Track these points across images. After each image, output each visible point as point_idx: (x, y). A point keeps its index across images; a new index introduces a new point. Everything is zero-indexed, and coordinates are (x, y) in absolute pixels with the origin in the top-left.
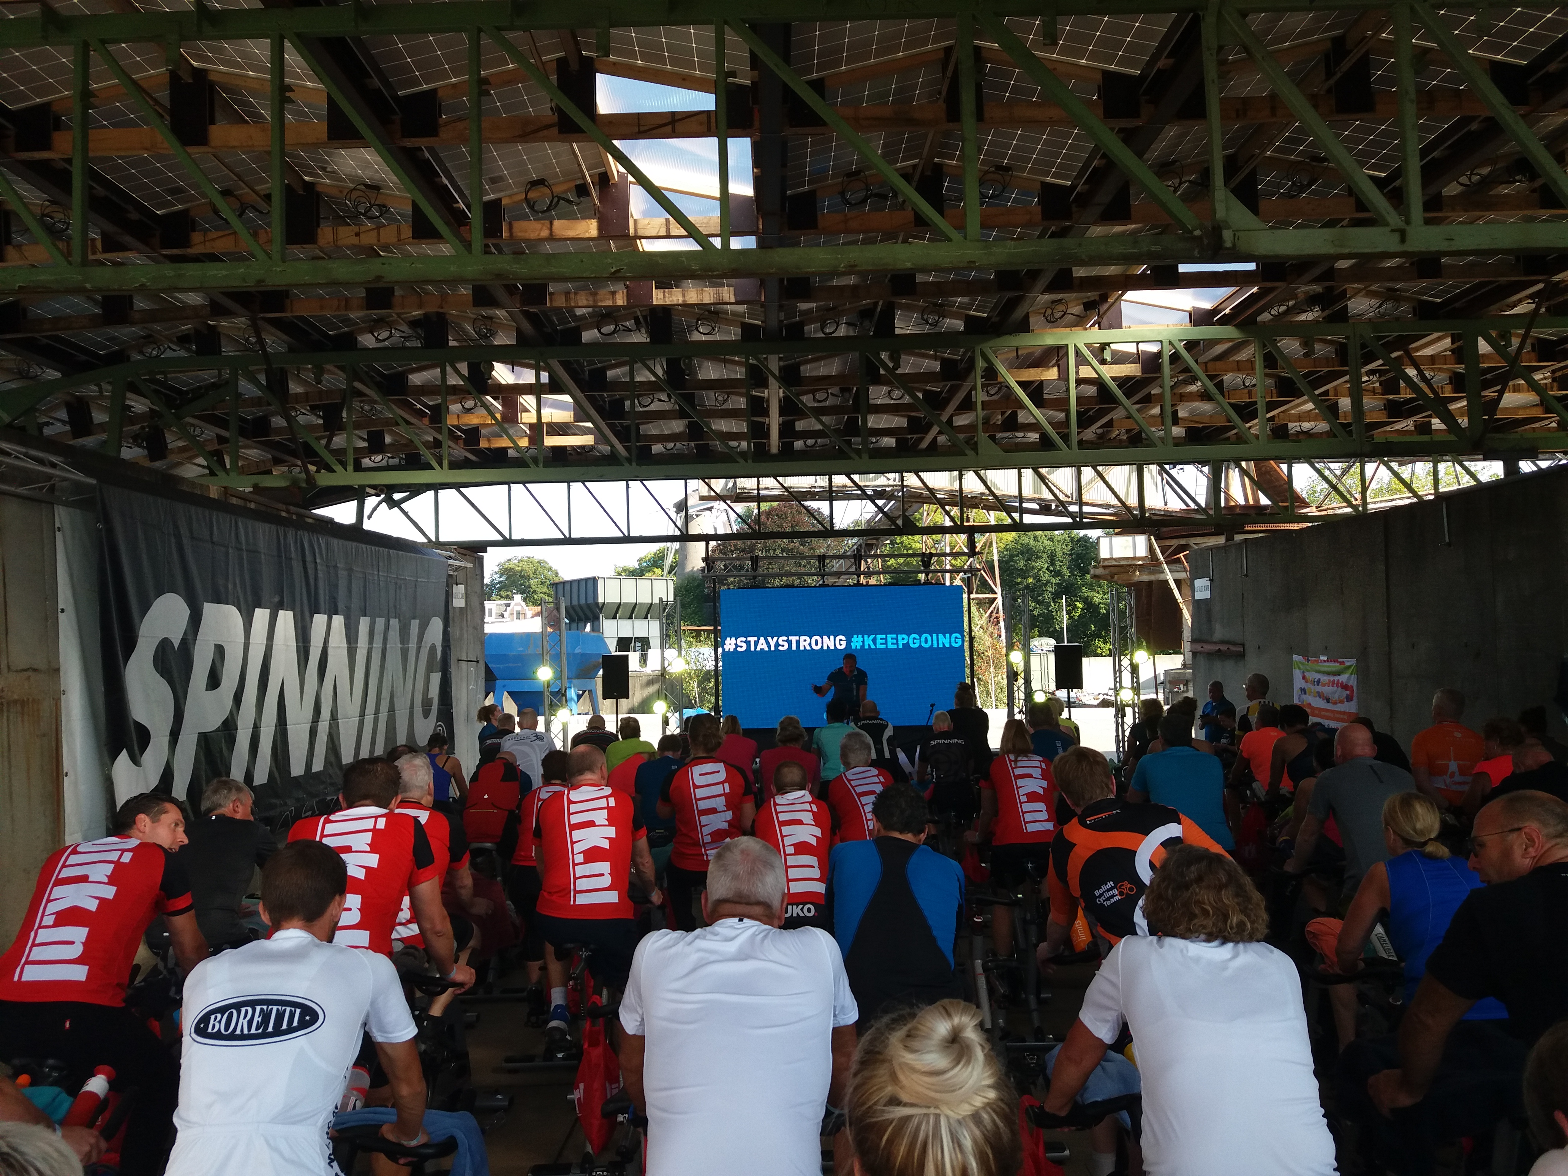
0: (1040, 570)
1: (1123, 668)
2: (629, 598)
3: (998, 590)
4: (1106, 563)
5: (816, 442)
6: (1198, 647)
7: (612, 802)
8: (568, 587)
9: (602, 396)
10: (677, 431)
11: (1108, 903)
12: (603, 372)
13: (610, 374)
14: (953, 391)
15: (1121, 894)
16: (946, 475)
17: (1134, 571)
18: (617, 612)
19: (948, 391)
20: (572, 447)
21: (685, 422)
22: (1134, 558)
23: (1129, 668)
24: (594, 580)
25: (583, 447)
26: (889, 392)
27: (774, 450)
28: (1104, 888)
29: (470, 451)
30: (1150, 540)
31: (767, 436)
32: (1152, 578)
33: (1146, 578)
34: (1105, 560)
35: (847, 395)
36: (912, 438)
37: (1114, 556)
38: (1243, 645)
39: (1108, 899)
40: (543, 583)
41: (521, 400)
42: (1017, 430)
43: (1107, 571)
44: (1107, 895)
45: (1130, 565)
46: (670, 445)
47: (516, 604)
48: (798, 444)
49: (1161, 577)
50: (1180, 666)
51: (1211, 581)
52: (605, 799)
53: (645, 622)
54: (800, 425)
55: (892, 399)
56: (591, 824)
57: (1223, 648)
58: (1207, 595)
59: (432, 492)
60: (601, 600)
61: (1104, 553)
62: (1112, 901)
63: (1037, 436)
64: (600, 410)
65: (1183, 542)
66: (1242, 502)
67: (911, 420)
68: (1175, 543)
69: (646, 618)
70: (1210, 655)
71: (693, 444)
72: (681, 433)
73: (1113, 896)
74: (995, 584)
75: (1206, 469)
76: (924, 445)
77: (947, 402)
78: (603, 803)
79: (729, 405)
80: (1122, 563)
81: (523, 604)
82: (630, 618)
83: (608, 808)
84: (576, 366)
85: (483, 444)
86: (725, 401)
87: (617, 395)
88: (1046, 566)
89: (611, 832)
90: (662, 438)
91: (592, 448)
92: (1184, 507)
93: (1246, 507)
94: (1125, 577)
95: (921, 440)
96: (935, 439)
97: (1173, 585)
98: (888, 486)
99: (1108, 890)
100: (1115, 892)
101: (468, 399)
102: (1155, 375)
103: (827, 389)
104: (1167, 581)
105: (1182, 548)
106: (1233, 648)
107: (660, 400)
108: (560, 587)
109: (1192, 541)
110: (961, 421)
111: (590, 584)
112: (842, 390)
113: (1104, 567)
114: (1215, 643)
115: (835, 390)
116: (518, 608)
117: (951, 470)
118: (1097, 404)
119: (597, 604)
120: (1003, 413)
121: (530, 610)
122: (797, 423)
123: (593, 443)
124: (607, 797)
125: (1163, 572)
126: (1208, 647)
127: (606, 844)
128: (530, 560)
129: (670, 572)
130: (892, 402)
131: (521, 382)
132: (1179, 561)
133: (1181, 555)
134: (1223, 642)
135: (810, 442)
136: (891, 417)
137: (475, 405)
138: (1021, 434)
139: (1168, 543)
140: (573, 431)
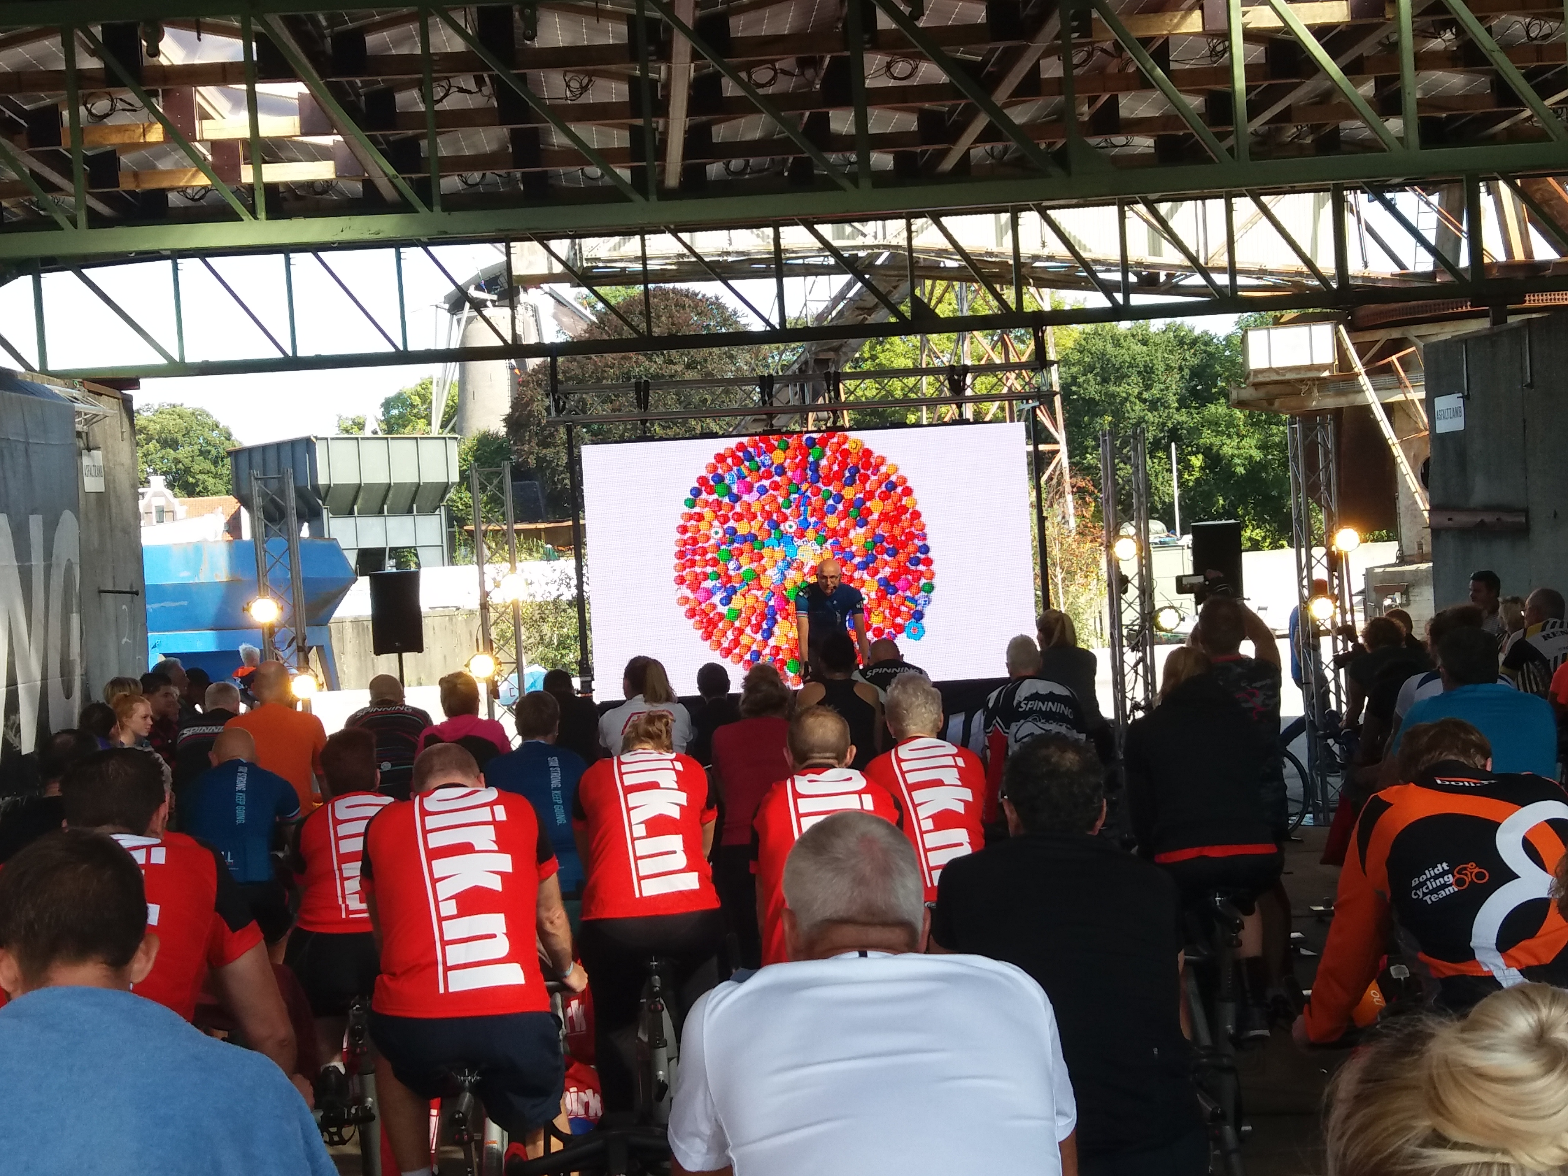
0: (1126, 399)
1: (1314, 562)
2: (375, 475)
3: (1061, 436)
4: (1261, 378)
5: (747, 163)
6: (1443, 520)
7: (501, 813)
8: (257, 458)
9: (352, 84)
10: (488, 149)
11: (1434, 898)
12: (357, 38)
13: (371, 40)
14: (1010, 59)
15: (1459, 882)
16: (988, 220)
17: (1310, 391)
18: (354, 502)
19: (999, 58)
20: (286, 185)
21: (503, 131)
22: (1311, 368)
23: (1324, 561)
24: (308, 444)
25: (310, 185)
26: (889, 66)
27: (672, 180)
28: (1429, 873)
29: (100, 197)
30: (1337, 332)
31: (661, 152)
32: (1342, 402)
33: (1330, 402)
34: (1258, 372)
35: (809, 73)
36: (924, 153)
37: (1274, 366)
38: (1526, 512)
39: (1435, 891)
40: (203, 453)
41: (198, 98)
42: (1117, 132)
43: (1261, 393)
44: (1432, 885)
45: (1302, 381)
46: (475, 176)
47: (156, 495)
48: (714, 169)
49: (1358, 400)
50: (1393, 560)
51: (1466, 398)
52: (488, 808)
53: (408, 520)
54: (720, 133)
55: (895, 78)
56: (466, 848)
57: (1489, 518)
58: (1457, 424)
59: (29, 278)
60: (322, 480)
61: (1257, 360)
62: (1442, 894)
63: (1150, 142)
64: (352, 110)
65: (1395, 334)
66: (1501, 257)
67: (924, 117)
68: (1382, 336)
69: (410, 512)
70: (1465, 533)
71: (518, 174)
72: (493, 154)
73: (1444, 886)
74: (1055, 425)
75: (1435, 199)
76: (948, 164)
77: (996, 80)
78: (484, 814)
79: (590, 98)
80: (1289, 376)
81: (169, 493)
82: (380, 512)
83: (494, 822)
84: (310, 26)
85: (126, 184)
86: (584, 89)
87: (381, 81)
88: (1136, 391)
89: (505, 863)
90: (459, 164)
91: (328, 185)
92: (1397, 270)
93: (1511, 266)
94: (1293, 402)
95: (944, 154)
96: (967, 153)
97: (1380, 414)
98: (864, 247)
99: (1436, 877)
100: (1449, 879)
101: (99, 97)
102: (1376, 21)
103: (772, 62)
104: (1366, 409)
105: (1396, 345)
106: (1508, 518)
107: (461, 90)
108: (244, 461)
109: (1413, 332)
110: (1019, 115)
111: (300, 450)
112: (803, 64)
113: (1256, 385)
114: (1473, 510)
115: (787, 63)
116: (160, 502)
117: (997, 211)
118: (1266, 79)
119: (316, 487)
120: (1092, 101)
121: (182, 504)
122: (714, 129)
123: (333, 176)
124: (491, 804)
125: (1360, 391)
126: (1463, 519)
127: (496, 884)
128: (175, 410)
129: (443, 426)
130: (892, 83)
131: (197, 61)
132: (1389, 369)
133: (1394, 358)
134: (1488, 508)
135: (736, 164)
136: (888, 113)
137: (113, 109)
138: (1120, 140)
139: (1368, 337)
140: (291, 155)
